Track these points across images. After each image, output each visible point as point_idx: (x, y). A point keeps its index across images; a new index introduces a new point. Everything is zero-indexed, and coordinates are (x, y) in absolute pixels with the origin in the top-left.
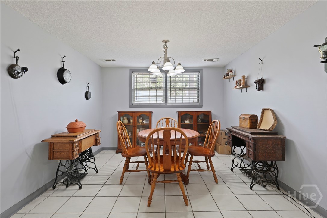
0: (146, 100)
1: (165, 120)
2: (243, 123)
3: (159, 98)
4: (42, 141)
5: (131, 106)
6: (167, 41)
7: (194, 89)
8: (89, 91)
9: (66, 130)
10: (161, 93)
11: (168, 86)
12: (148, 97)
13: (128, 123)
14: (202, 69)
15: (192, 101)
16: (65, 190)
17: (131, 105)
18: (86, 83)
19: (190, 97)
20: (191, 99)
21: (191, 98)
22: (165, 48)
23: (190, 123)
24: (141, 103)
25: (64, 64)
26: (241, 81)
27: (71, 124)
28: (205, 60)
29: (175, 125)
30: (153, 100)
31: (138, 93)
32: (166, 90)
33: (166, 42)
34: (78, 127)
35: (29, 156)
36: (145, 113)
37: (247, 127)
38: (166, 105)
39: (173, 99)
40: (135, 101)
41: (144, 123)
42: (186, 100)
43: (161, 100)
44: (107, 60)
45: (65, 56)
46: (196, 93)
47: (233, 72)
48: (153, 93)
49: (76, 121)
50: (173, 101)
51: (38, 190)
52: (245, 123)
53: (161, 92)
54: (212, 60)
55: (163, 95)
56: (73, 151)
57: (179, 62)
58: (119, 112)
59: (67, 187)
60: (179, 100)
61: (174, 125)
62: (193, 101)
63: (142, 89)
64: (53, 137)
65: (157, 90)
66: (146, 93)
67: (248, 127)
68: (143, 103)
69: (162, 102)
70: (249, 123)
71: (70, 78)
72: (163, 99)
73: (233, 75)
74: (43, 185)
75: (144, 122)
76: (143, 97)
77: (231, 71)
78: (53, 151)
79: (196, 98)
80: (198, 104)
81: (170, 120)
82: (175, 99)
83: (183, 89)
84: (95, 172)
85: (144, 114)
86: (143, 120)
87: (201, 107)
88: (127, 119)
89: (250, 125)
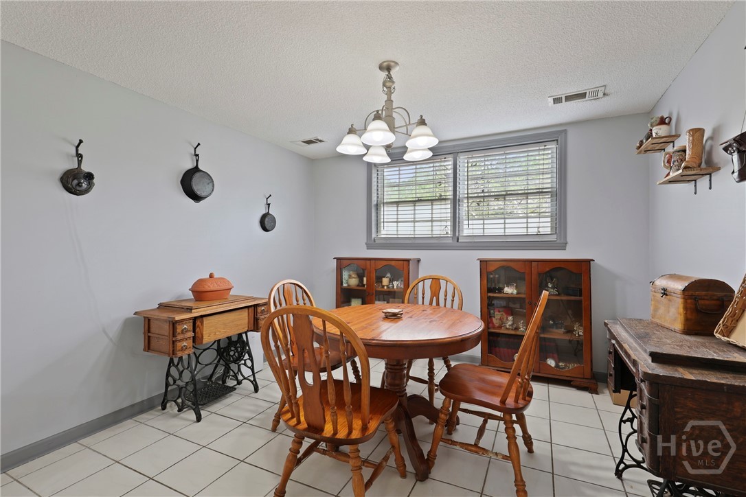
0: (405, 231)
1: (428, 283)
2: (661, 311)
3: (439, 223)
4: (136, 313)
5: (371, 245)
6: (392, 64)
7: (540, 192)
8: (270, 212)
9: (191, 295)
10: (445, 210)
11: (462, 191)
12: (411, 222)
13: (358, 286)
14: (566, 130)
15: (533, 231)
16: (175, 416)
17: (369, 242)
18: (265, 196)
19: (527, 218)
20: (529, 225)
21: (530, 220)
22: (388, 84)
23: (518, 296)
24: (396, 236)
25: (197, 161)
26: (684, 151)
27: (200, 281)
28: (557, 101)
29: (453, 297)
30: (423, 230)
31: (388, 213)
32: (455, 202)
33: (388, 69)
34: (207, 288)
35: (111, 340)
36: (393, 263)
37: (672, 327)
38: (456, 242)
39: (475, 227)
40: (383, 232)
41: (395, 287)
42: (516, 228)
43: (442, 229)
44: (309, 142)
45: (199, 144)
46: (547, 205)
47: (669, 124)
48: (423, 211)
49: (211, 276)
50: (475, 231)
51: (132, 406)
52: (669, 312)
53: (443, 206)
54: (583, 95)
55: (449, 215)
56: (174, 339)
57: (422, 116)
58: (338, 259)
59: (180, 410)
60: (495, 228)
61: (451, 298)
62: (536, 230)
63: (397, 203)
64: (162, 307)
65: (434, 204)
66: (406, 212)
67: (678, 326)
68: (399, 236)
69: (447, 233)
70: (681, 310)
71: (212, 187)
72: (449, 227)
73: (674, 134)
74: (145, 398)
75: (395, 283)
76: (400, 222)
77: (662, 121)
78: (150, 334)
79: (549, 219)
80: (554, 238)
81: (443, 283)
82: (481, 226)
83: (507, 195)
84: (252, 388)
85: (391, 265)
86: (391, 281)
87: (563, 246)
88: (356, 276)
89: (687, 320)
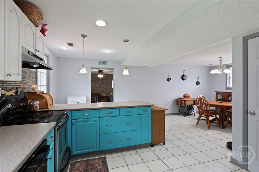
4: (175, 99)
5: (227, 88)
8: (198, 81)
13: (222, 99)
18: (197, 78)
22: (221, 60)
25: (184, 73)
27: (185, 95)
44: (208, 65)
45: (184, 70)
56: (181, 103)
58: (216, 92)
64: (179, 98)
71: (187, 78)
78: (177, 102)
84: (194, 116)
88: (221, 96)
